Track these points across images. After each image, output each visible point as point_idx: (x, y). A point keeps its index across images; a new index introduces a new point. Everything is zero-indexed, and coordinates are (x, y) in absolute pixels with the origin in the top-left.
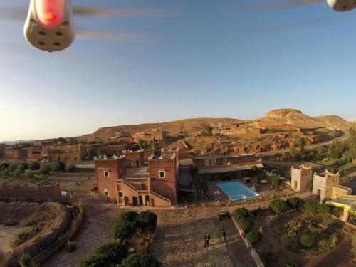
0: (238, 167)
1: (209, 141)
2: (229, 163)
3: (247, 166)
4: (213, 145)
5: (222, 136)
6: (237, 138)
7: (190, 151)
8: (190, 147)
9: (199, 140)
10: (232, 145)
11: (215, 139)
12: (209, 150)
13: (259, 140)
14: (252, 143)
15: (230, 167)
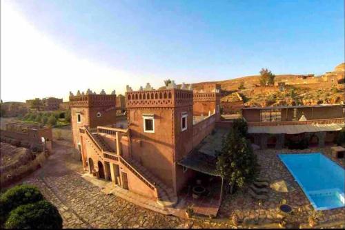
0: (318, 126)
1: (270, 92)
2: (303, 118)
3: (333, 124)
4: (275, 96)
5: (288, 87)
6: (306, 89)
7: (246, 105)
8: (245, 100)
9: (258, 92)
10: (302, 98)
11: (278, 90)
12: (270, 103)
13: (338, 91)
14: (329, 95)
15: (304, 125)
